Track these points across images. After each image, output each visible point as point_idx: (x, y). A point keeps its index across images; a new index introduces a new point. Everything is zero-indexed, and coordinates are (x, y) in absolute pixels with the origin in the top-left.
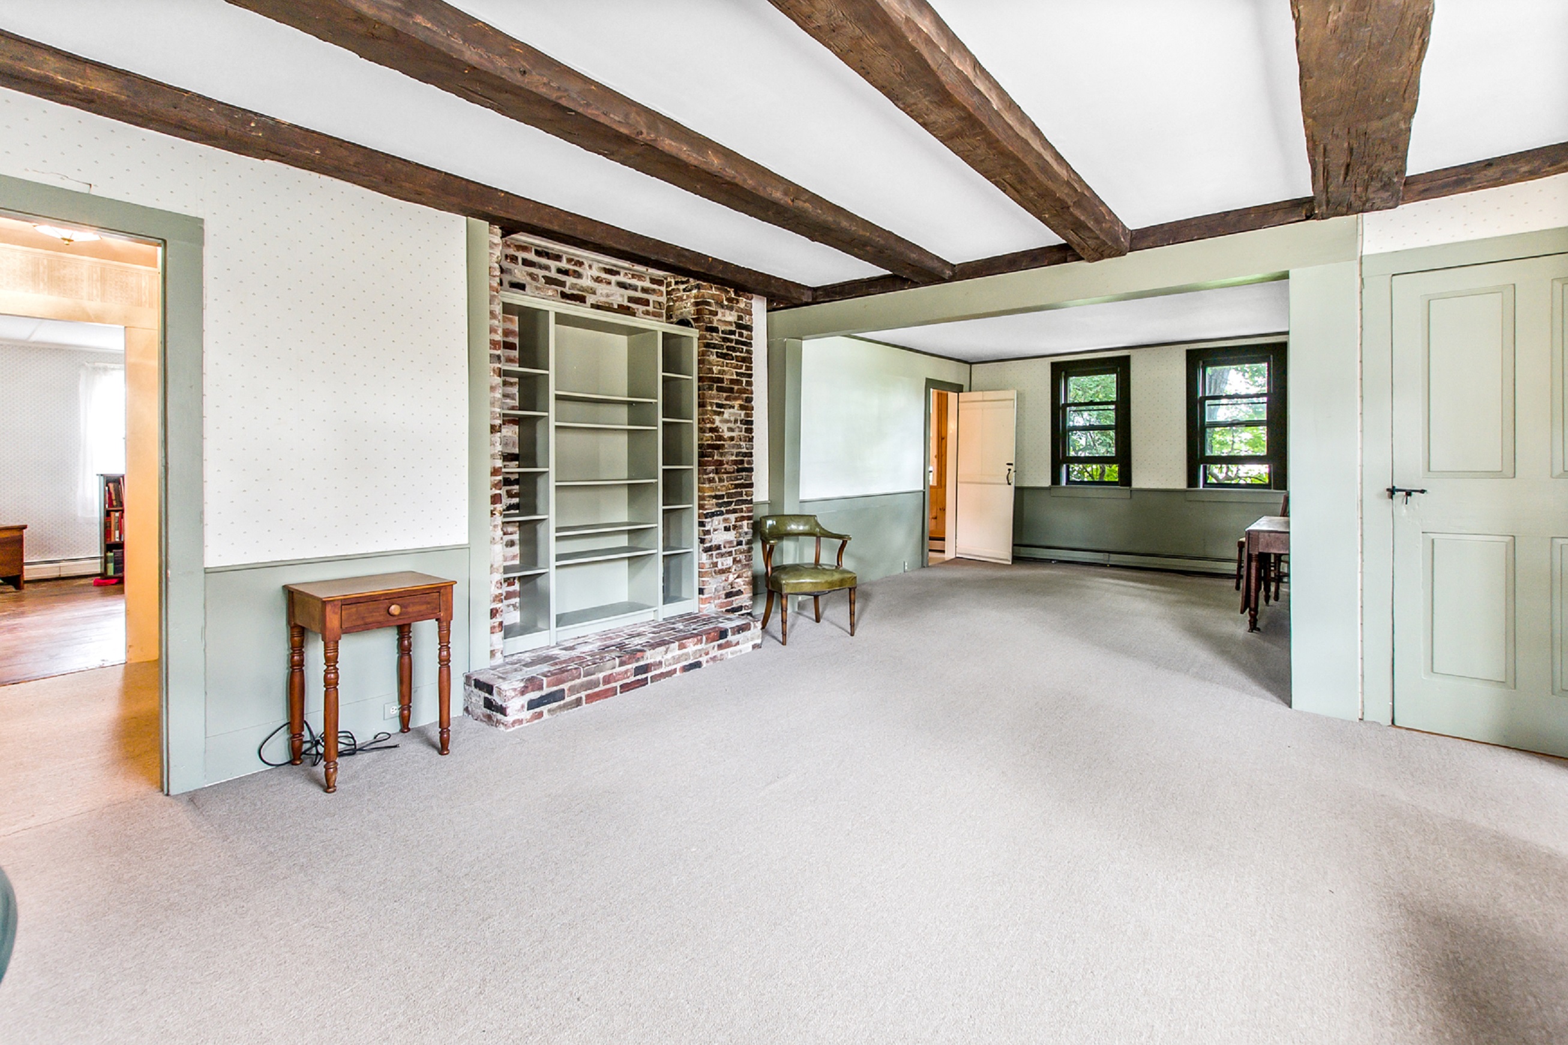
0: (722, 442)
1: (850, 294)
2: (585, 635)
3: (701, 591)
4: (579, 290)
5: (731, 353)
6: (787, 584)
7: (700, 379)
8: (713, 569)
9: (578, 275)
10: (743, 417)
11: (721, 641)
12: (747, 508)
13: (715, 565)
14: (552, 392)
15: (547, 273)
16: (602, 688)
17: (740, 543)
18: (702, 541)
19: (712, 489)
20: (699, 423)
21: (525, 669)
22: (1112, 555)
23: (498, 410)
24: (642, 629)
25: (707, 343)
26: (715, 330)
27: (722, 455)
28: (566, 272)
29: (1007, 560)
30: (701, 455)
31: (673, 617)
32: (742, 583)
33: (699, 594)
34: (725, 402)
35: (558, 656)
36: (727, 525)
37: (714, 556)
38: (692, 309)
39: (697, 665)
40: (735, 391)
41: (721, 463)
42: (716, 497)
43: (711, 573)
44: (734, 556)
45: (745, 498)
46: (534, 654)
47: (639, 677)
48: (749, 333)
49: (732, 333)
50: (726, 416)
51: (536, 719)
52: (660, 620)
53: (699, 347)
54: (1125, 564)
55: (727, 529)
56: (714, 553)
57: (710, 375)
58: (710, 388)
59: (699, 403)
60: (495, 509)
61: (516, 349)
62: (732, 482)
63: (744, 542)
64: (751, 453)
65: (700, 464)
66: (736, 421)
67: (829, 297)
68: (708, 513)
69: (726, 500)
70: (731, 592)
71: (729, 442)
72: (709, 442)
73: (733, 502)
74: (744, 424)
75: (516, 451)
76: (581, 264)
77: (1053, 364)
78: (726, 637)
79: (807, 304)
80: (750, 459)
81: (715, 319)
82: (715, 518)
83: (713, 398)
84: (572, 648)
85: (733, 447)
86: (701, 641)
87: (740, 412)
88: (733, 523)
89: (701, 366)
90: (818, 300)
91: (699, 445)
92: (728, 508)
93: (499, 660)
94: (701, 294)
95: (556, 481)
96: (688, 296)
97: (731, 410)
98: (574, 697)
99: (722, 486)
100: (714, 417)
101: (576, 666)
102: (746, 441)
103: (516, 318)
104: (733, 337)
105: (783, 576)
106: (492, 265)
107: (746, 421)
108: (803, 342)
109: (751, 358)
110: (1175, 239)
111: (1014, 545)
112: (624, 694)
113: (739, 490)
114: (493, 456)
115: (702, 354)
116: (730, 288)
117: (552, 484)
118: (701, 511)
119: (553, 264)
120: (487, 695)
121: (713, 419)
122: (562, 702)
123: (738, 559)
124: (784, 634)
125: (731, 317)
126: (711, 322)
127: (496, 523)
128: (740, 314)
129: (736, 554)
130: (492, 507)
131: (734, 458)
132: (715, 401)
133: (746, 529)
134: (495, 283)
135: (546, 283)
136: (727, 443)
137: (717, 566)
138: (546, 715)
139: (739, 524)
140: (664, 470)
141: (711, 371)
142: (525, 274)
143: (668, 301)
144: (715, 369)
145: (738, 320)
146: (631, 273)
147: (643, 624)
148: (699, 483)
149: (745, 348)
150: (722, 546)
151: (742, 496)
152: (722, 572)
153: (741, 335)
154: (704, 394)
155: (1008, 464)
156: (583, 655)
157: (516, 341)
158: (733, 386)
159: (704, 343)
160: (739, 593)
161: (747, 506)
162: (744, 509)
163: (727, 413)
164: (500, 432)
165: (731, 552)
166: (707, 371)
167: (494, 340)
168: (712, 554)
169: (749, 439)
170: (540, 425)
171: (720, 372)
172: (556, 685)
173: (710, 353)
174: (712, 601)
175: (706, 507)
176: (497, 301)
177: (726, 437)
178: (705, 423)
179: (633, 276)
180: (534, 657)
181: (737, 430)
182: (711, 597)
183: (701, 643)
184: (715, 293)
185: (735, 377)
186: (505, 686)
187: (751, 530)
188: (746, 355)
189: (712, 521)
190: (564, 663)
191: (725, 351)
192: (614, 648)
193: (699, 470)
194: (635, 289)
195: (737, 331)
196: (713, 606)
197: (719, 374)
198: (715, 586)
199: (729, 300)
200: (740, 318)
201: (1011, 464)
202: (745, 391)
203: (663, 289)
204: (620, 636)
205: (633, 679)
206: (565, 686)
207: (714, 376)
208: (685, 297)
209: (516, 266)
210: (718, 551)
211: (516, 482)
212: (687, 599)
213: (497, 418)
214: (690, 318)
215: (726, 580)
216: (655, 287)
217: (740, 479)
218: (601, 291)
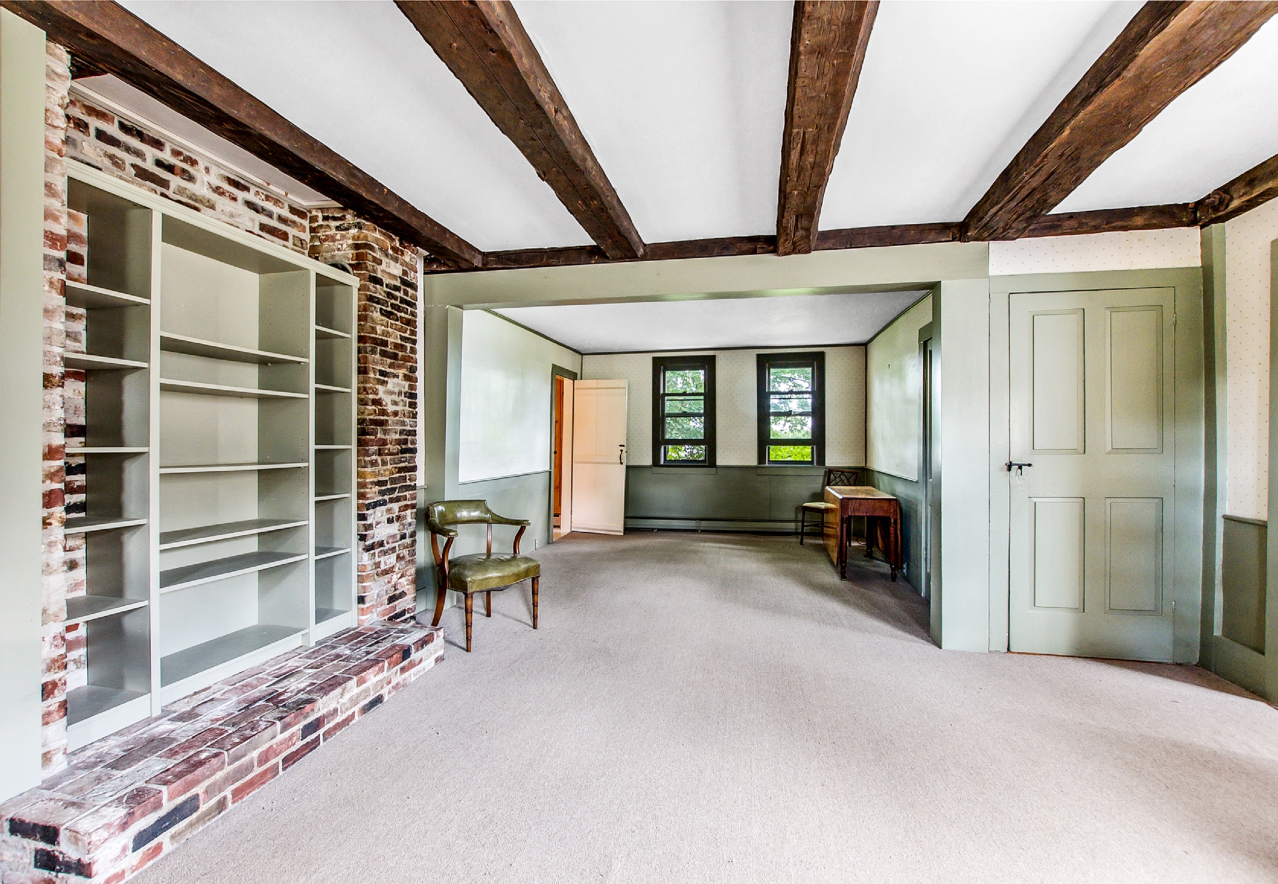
0: (385, 418)
1: (528, 262)
2: (207, 686)
3: (361, 600)
4: (190, 198)
5: (396, 312)
6: (473, 582)
7: (361, 339)
8: (375, 571)
9: (191, 178)
10: (407, 389)
11: (405, 663)
12: (411, 495)
13: (377, 565)
14: (156, 334)
15: (138, 162)
16: (257, 770)
17: (403, 537)
18: (363, 538)
19: (374, 474)
20: (359, 393)
21: (117, 773)
22: (703, 522)
23: (58, 350)
24: (292, 663)
25: (371, 295)
26: (377, 281)
27: (385, 432)
28: (170, 169)
29: (619, 531)
30: (362, 432)
31: (327, 639)
32: (406, 583)
33: (359, 603)
34: (389, 370)
35: (173, 735)
36: (390, 516)
37: (377, 555)
38: (350, 253)
39: (379, 700)
40: (400, 357)
41: (384, 442)
42: (380, 483)
43: (373, 576)
44: (397, 552)
45: (408, 483)
46: (125, 738)
47: (309, 738)
48: (414, 292)
49: (397, 289)
50: (390, 386)
51: (149, 860)
52: (313, 644)
53: (359, 300)
54: (712, 529)
55: (390, 521)
56: (377, 551)
57: (373, 335)
58: (373, 351)
59: (359, 368)
60: (50, 516)
61: (82, 264)
62: (395, 466)
63: (407, 535)
64: (415, 431)
65: (360, 443)
66: (400, 393)
67: (502, 264)
68: (370, 504)
69: (389, 486)
70: (394, 595)
71: (392, 418)
72: (372, 417)
73: (396, 488)
74: (409, 398)
75: (81, 421)
76: (194, 163)
77: (654, 358)
78: (409, 657)
79: (476, 269)
80: (413, 437)
81: (379, 268)
82: (378, 508)
83: (376, 364)
84: (190, 716)
85: (397, 423)
86: (382, 670)
87: (404, 383)
88: (397, 514)
89: (363, 323)
90: (489, 266)
91: (358, 420)
92: (391, 496)
93: (59, 764)
94: (362, 236)
95: (161, 467)
96: (343, 237)
97: (396, 380)
98: (214, 801)
99: (385, 471)
100: (377, 387)
101: (215, 751)
102: (409, 417)
103: (84, 217)
104: (397, 293)
105: (467, 573)
106: (49, 106)
107: (410, 393)
108: (464, 311)
109: (415, 322)
110: (851, 245)
111: (626, 517)
112: (288, 769)
113: (403, 474)
114: (47, 427)
115: (363, 309)
116: (396, 235)
117: (155, 471)
118: (361, 501)
119: (151, 152)
120: (42, 845)
121: (377, 389)
122: (195, 815)
123: (401, 555)
124: (468, 639)
125: (396, 269)
126: (375, 271)
127: (53, 538)
128: (405, 268)
129: (399, 550)
130: (45, 512)
131: (398, 436)
132: (379, 368)
133: (409, 520)
134: (57, 138)
135: (135, 175)
136: (391, 419)
137: (379, 567)
138: (167, 847)
139: (402, 513)
140: (317, 451)
141: (374, 330)
142: (101, 153)
143: (312, 239)
144: (379, 329)
145: (403, 274)
146: (265, 193)
147: (289, 656)
148: (358, 467)
149: (410, 309)
150: (385, 542)
151: (406, 482)
152: (386, 572)
153: (406, 293)
154: (366, 357)
155: (621, 446)
156: (216, 725)
157: (83, 251)
158: (397, 352)
159: (366, 295)
160: (403, 594)
161: (411, 492)
162: (408, 496)
163: (392, 383)
164: (62, 386)
165: (394, 548)
166: (369, 330)
167: (52, 233)
168: (374, 553)
169: (413, 414)
170: (130, 383)
171: (385, 333)
172: (185, 792)
173: (373, 308)
174: (374, 610)
175: (368, 496)
176: (58, 169)
177: (389, 411)
178: (368, 394)
179: (268, 198)
180: (127, 743)
181: (401, 403)
182: (373, 606)
183: (383, 671)
184: (379, 236)
185: (399, 341)
186: (85, 823)
187: (414, 520)
188: (410, 317)
189: (375, 512)
190: (190, 747)
191: (389, 309)
192: (261, 702)
193: (358, 450)
194: (270, 215)
195: (402, 287)
196: (375, 615)
197: (383, 335)
198: (377, 591)
199: (394, 249)
200: (405, 273)
201: (623, 446)
202: (407, 359)
203: (306, 223)
204: (265, 680)
205: (300, 744)
206: (199, 789)
207: (377, 336)
208: (338, 237)
209: (85, 137)
210: (381, 549)
211: (80, 469)
212: (342, 612)
213: (55, 363)
214: (346, 263)
215: (389, 582)
216: (295, 218)
217: (404, 462)
218: (222, 208)
